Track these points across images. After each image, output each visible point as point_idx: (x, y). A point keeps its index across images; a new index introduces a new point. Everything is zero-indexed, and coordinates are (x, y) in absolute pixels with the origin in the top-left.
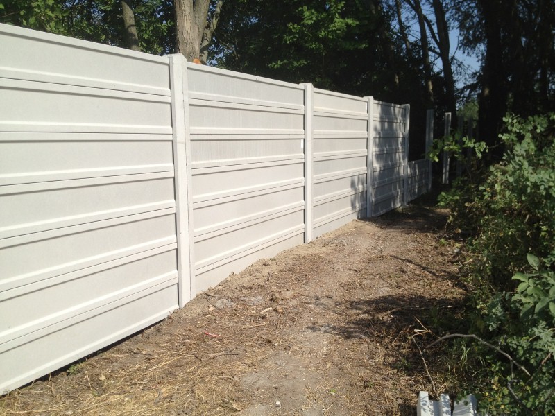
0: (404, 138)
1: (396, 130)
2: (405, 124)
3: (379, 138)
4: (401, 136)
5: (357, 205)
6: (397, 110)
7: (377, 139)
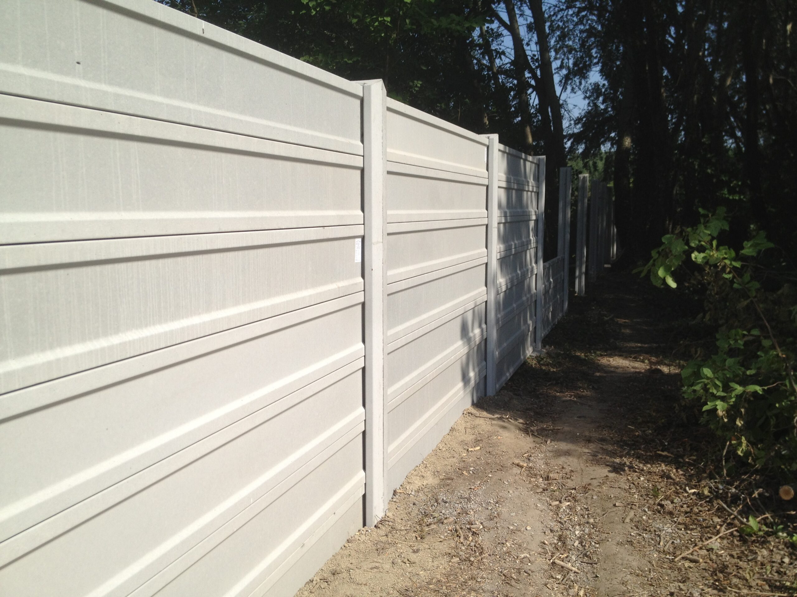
0: (537, 221)
1: (527, 207)
2: (538, 194)
3: (504, 224)
4: (534, 217)
5: (472, 374)
6: (528, 164)
7: (502, 225)
